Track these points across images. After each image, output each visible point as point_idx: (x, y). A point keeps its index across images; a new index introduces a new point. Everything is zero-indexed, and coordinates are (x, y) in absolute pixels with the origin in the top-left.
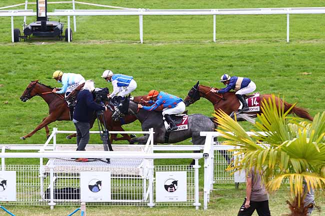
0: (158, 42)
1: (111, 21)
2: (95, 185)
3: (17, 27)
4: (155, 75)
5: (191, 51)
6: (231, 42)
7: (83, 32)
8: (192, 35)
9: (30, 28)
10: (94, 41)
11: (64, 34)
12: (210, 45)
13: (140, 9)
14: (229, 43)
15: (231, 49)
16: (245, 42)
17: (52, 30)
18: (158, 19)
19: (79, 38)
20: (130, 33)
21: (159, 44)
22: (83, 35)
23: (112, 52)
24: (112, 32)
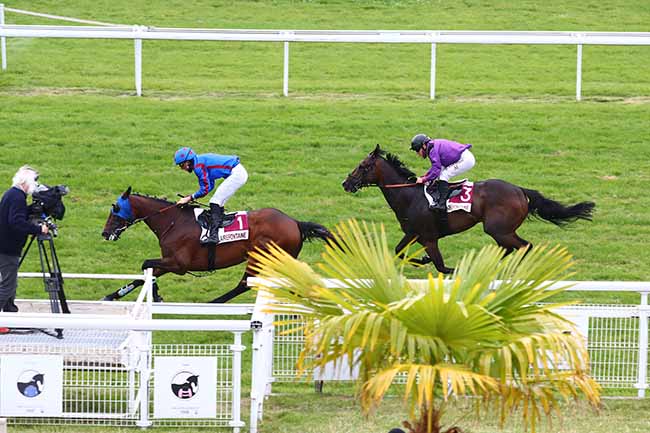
0: (173, 95)
1: (79, 49)
2: (31, 383)
4: (163, 161)
5: (237, 114)
6: (318, 97)
7: (20, 69)
8: (241, 82)
10: (43, 88)
12: (277, 103)
13: (136, 26)
14: (314, 100)
15: (318, 111)
16: (346, 98)
18: (173, 48)
19: (12, 83)
20: (115, 74)
21: (174, 99)
22: (21, 76)
23: (78, 111)
24: (79, 71)
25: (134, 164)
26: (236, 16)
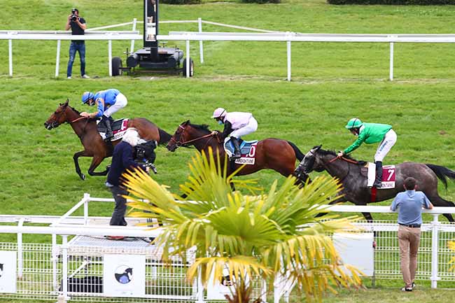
0: (313, 80)
1: (258, 49)
2: (124, 274)
3: (117, 56)
4: (289, 125)
5: (352, 93)
6: (414, 82)
7: (212, 63)
8: (363, 71)
9: (135, 56)
10: (223, 76)
11: (181, 66)
12: (383, 85)
13: (288, 33)
14: (411, 83)
15: (409, 91)
16: (433, 82)
17: (166, 60)
18: (322, 48)
19: (204, 72)
20: (276, 66)
21: (312, 83)
22: (211, 68)
23: (241, 91)
24: (252, 64)
25: (268, 127)
26: (374, 25)
